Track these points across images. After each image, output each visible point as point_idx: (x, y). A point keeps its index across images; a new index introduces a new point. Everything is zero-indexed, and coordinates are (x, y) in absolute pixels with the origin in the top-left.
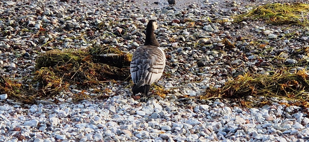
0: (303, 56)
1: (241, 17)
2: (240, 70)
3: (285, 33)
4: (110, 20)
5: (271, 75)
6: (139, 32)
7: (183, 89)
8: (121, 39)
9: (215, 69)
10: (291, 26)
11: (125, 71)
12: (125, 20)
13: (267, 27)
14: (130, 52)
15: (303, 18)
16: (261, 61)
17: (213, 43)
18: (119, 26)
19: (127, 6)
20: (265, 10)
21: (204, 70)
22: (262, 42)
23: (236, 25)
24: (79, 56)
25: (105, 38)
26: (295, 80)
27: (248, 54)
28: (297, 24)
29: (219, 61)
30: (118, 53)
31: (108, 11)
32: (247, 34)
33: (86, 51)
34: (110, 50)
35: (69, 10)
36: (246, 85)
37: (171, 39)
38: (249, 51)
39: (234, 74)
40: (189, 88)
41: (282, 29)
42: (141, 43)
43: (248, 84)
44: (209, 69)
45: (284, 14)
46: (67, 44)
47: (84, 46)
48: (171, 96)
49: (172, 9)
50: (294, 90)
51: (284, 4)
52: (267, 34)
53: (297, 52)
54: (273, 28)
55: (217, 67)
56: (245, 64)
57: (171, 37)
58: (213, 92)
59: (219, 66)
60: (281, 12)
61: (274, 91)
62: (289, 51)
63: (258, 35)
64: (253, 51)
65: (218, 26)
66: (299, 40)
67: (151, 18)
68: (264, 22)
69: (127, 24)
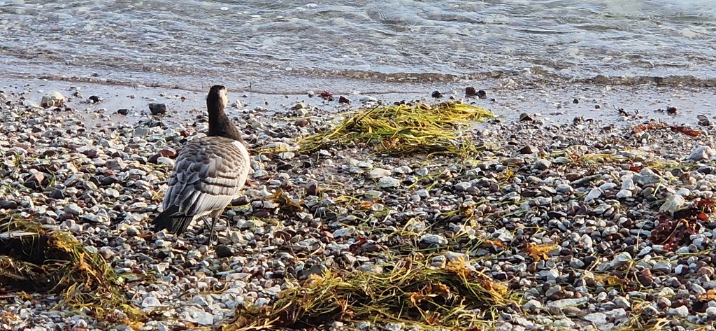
0: (460, 226)
1: (315, 140)
2: (314, 263)
3: (419, 173)
4: (15, 154)
5: (388, 271)
6: (82, 180)
7: (183, 310)
8: (41, 196)
9: (256, 262)
10: (433, 157)
11: (50, 272)
12: (50, 153)
13: (377, 161)
14: (61, 228)
15: (460, 138)
16: (364, 241)
17: (251, 202)
18: (36, 168)
19: (55, 121)
20: (372, 121)
21: (232, 264)
22: (364, 197)
23: (306, 158)
25: (6, 195)
26: (443, 283)
27: (333, 225)
28: (445, 152)
29: (267, 243)
30: (34, 230)
31: (12, 132)
32: (330, 178)
34: (14, 224)
36: (327, 297)
37: (156, 194)
38: (335, 219)
39: (300, 272)
40: (196, 306)
41: (411, 166)
42: (87, 207)
43: (331, 295)
44: (242, 262)
45: (417, 129)
48: (156, 326)
49: (159, 124)
50: (440, 307)
51: (417, 108)
52: (377, 178)
53: (445, 219)
54: (390, 163)
55: (262, 256)
56: (326, 249)
57: (156, 189)
58: (253, 314)
59: (266, 254)
60: (411, 125)
61: (394, 310)
62: (429, 216)
63: (355, 180)
64: (345, 219)
65: (263, 161)
66: (451, 190)
67: (109, 147)
68: (371, 150)
69: (54, 161)
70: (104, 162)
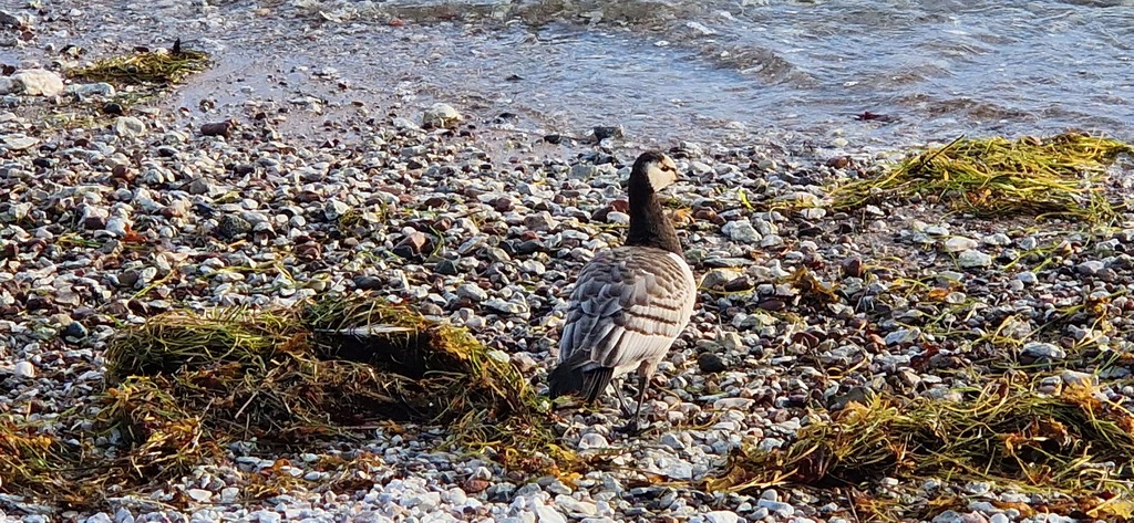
0: (1086, 330)
1: (859, 190)
2: (853, 384)
3: (1021, 246)
4: (380, 203)
5: (970, 399)
6: (486, 245)
7: (644, 455)
8: (421, 270)
9: (762, 382)
10: (1045, 221)
11: (432, 390)
12: (436, 203)
13: (956, 225)
14: (452, 321)
15: (1087, 192)
16: (933, 350)
17: (756, 285)
18: (413, 225)
19: (444, 152)
20: (948, 161)
21: (723, 384)
22: (935, 282)
23: (844, 218)
24: (266, 334)
25: (364, 267)
26: (1057, 420)
27: (885, 325)
28: (1064, 213)
29: (780, 351)
30: (409, 323)
31: (376, 168)
32: (882, 251)
33: (292, 317)
34: (378, 314)
35: (233, 165)
36: (876, 437)
38: (888, 314)
39: (831, 398)
40: (665, 449)
41: (1010, 234)
42: (494, 288)
43: (880, 435)
44: (740, 380)
45: (1019, 176)
46: (224, 292)
47: (288, 297)
48: (600, 479)
49: (610, 160)
50: (1052, 457)
51: (1020, 142)
52: (956, 253)
53: (1062, 318)
54: (976, 229)
55: (772, 372)
56: (874, 362)
58: (755, 464)
59: (778, 368)
60: (1010, 169)
61: (979, 461)
62: (1036, 313)
64: (904, 315)
65: (776, 222)
66: (1072, 273)
67: (530, 195)
68: (946, 208)
69: (442, 215)
70: (523, 218)
